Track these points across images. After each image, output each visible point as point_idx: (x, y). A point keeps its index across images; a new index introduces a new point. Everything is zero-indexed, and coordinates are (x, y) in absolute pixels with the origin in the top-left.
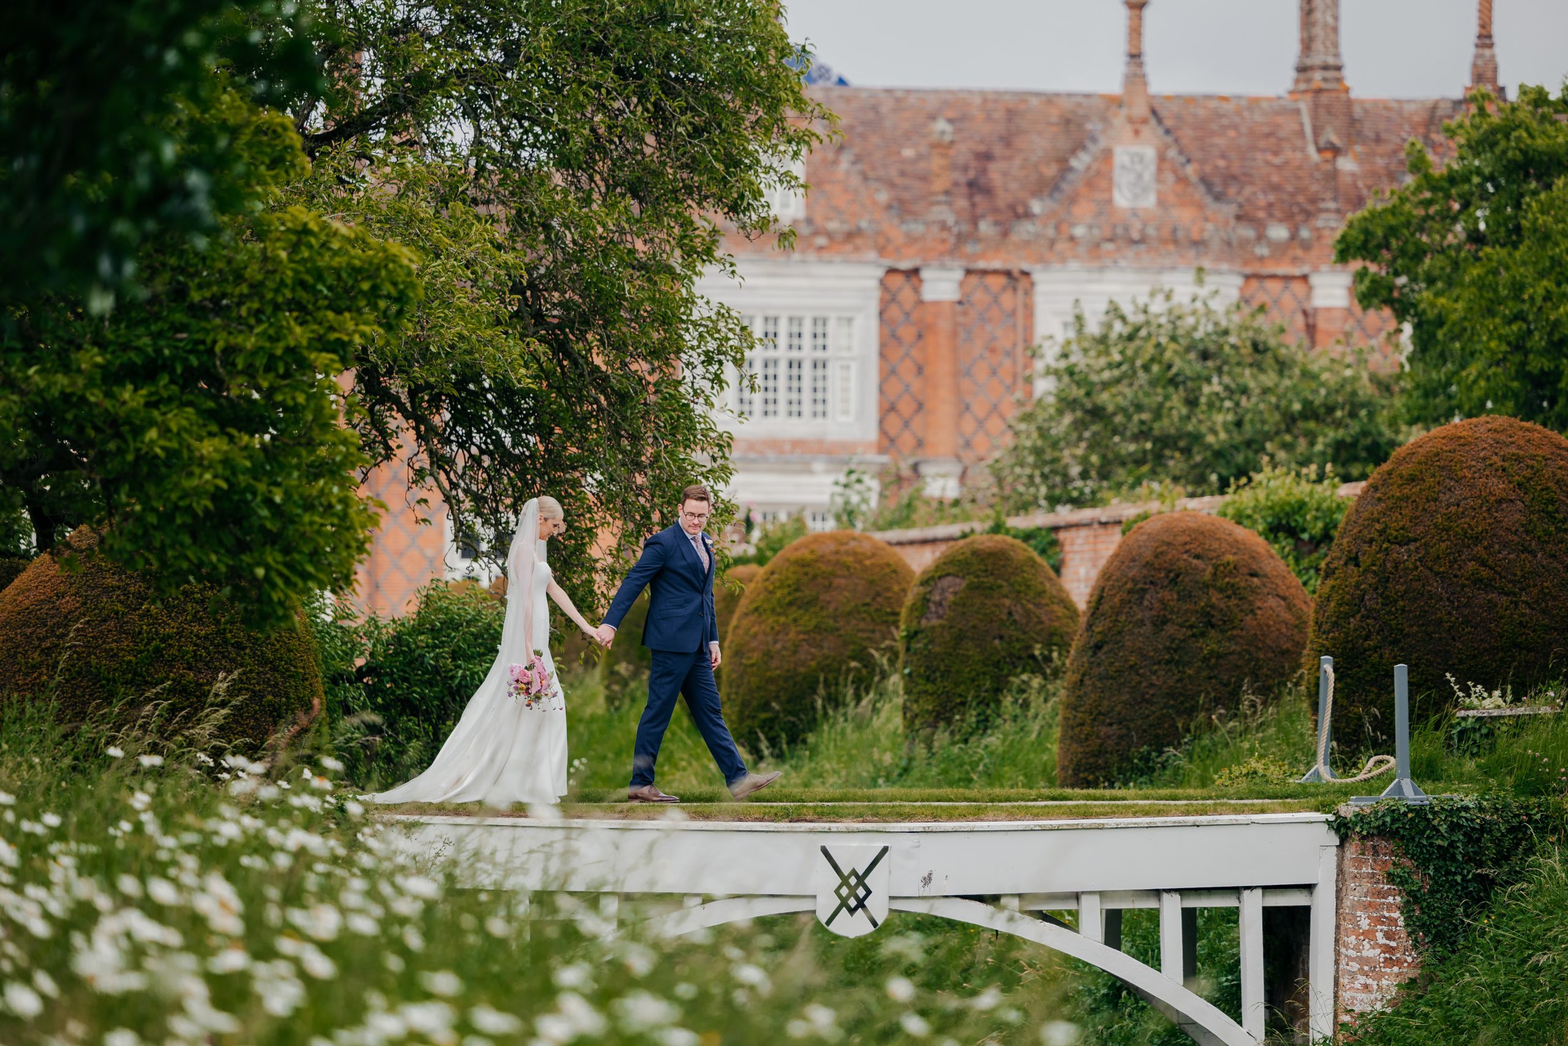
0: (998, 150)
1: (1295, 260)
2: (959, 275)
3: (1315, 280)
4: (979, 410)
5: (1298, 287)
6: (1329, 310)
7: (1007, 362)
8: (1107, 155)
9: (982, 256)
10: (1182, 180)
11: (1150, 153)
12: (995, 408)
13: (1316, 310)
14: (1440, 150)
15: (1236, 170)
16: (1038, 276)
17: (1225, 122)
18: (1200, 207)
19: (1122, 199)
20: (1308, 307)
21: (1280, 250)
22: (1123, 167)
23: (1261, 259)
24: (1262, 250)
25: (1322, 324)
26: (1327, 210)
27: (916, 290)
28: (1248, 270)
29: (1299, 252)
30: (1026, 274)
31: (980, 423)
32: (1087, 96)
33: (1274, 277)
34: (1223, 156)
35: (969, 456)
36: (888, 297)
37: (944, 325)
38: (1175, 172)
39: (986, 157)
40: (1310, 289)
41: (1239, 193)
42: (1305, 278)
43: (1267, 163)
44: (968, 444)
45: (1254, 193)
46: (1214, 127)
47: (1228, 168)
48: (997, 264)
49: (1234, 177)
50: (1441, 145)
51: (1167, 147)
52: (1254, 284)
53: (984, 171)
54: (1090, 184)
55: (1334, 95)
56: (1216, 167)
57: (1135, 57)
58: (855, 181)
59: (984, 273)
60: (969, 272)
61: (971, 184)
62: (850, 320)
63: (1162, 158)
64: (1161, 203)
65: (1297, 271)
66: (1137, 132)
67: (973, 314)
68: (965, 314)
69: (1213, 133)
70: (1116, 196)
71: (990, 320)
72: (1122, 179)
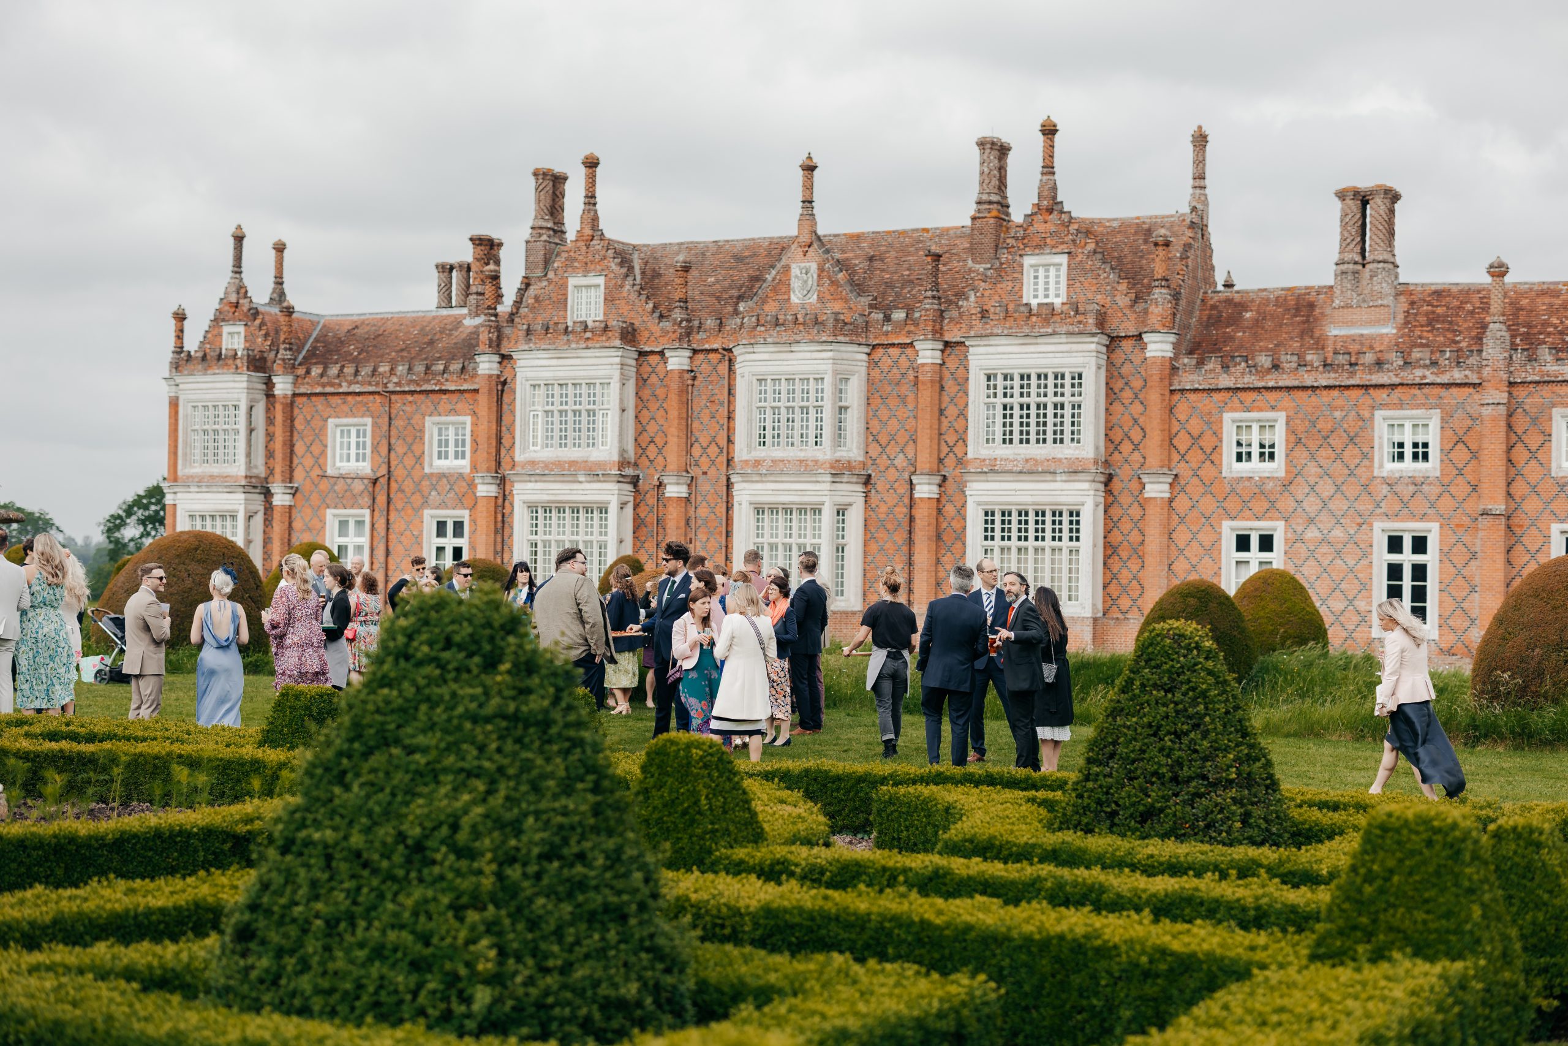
1: (908, 334)
2: (689, 353)
3: (918, 345)
4: (703, 441)
5: (909, 351)
6: (923, 365)
8: (787, 269)
9: (703, 341)
10: (834, 283)
11: (814, 267)
12: (713, 440)
13: (918, 366)
16: (738, 352)
18: (846, 301)
19: (795, 299)
20: (915, 365)
21: (899, 327)
22: (796, 277)
23: (887, 333)
24: (888, 328)
25: (921, 378)
27: (662, 364)
28: (875, 342)
29: (912, 328)
30: (730, 350)
31: (704, 449)
32: (835, 236)
33: (893, 345)
34: (909, 269)
35: (694, 471)
38: (829, 278)
40: (916, 353)
42: (911, 344)
44: (695, 464)
46: (912, 249)
48: (715, 346)
50: (1012, 247)
51: (828, 264)
52: (879, 352)
54: (775, 290)
56: (902, 276)
57: (808, 202)
58: (634, 296)
59: (706, 351)
60: (694, 351)
62: (608, 384)
63: (821, 269)
64: (820, 299)
65: (908, 341)
66: (805, 253)
67: (700, 378)
68: (694, 378)
69: (909, 254)
70: (792, 297)
71: (711, 382)
72: (795, 284)
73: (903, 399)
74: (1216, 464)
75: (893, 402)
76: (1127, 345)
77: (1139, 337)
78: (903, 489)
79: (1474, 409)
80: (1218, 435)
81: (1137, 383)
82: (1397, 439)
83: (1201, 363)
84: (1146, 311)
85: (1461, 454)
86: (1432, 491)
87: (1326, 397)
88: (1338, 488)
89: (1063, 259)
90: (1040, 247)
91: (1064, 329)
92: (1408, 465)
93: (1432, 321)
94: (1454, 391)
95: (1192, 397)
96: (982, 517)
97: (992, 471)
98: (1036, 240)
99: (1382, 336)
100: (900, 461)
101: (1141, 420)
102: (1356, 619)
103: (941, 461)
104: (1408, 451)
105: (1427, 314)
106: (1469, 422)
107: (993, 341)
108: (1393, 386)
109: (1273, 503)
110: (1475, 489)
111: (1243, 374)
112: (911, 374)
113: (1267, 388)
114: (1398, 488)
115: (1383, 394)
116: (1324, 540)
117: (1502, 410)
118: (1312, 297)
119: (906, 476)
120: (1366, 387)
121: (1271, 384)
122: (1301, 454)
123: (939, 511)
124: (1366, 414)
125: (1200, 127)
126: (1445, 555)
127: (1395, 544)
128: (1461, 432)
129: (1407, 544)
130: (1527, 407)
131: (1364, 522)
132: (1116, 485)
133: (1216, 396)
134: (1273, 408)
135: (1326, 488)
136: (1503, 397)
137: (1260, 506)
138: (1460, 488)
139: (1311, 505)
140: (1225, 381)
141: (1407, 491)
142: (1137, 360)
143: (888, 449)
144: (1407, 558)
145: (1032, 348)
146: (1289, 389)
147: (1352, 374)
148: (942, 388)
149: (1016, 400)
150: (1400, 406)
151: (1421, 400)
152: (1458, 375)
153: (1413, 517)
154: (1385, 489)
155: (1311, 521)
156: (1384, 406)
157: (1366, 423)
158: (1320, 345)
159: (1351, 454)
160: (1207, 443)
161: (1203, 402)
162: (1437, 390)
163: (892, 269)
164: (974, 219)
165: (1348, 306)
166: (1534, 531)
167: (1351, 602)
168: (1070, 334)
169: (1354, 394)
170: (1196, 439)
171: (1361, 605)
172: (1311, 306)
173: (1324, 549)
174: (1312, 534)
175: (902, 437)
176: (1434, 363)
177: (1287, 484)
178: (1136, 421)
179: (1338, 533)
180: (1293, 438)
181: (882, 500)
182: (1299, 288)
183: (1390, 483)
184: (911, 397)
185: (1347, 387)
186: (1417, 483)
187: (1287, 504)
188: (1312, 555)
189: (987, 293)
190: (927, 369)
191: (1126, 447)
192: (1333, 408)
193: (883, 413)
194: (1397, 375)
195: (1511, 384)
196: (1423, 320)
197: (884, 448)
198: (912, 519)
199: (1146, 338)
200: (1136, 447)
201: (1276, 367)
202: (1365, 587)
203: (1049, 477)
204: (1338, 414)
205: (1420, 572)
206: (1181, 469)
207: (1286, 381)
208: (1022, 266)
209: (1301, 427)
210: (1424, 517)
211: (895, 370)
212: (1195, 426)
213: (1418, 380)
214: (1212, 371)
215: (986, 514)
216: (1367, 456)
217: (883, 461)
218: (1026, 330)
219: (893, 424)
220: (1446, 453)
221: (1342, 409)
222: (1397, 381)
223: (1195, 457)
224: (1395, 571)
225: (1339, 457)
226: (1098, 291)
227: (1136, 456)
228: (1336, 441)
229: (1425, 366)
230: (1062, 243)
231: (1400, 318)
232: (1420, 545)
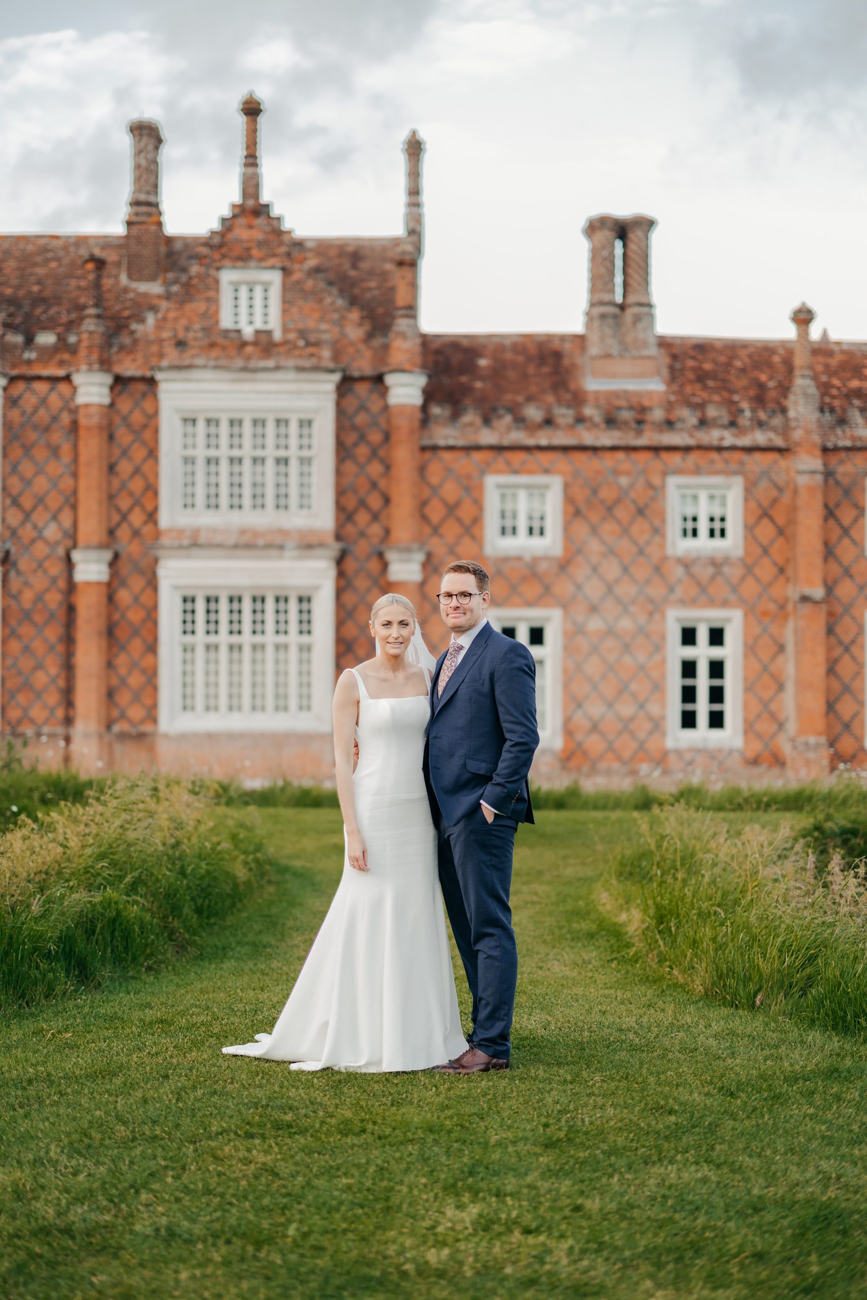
1: (61, 363)
3: (77, 379)
5: (63, 387)
6: (87, 406)
13: (78, 407)
14: (208, 261)
15: (47, 293)
17: (50, 255)
20: (72, 405)
21: (47, 354)
23: (29, 362)
24: (30, 355)
25: (83, 421)
28: (15, 372)
29: (66, 356)
33: (39, 378)
34: (39, 283)
40: (75, 389)
41: (45, 312)
42: (67, 378)
45: (59, 313)
46: (39, 259)
47: (41, 291)
50: (205, 257)
52: (21, 386)
55: (144, 227)
56: (30, 292)
65: (61, 373)
69: (35, 265)
73: (55, 451)
74: (478, 540)
75: (40, 454)
76: (362, 389)
77: (378, 379)
78: (56, 569)
79: (781, 479)
80: (478, 504)
81: (375, 437)
82: (690, 512)
83: (455, 416)
84: (386, 347)
85: (766, 530)
86: (734, 573)
87: (608, 461)
88: (625, 570)
89: (275, 278)
90: (243, 258)
91: (291, 362)
92: (703, 544)
93: (701, 377)
94: (758, 457)
95: (447, 456)
96: (179, 605)
97: (195, 545)
98: (237, 251)
99: (650, 393)
100: (51, 532)
101: (382, 484)
102: (648, 726)
103: (111, 532)
104: (703, 527)
105: (694, 369)
106: (775, 493)
107: (195, 374)
108: (687, 449)
109: (547, 589)
110: (782, 570)
111: (509, 429)
112: (66, 418)
113: (540, 448)
114: (696, 570)
115: (676, 459)
116: (610, 632)
117: (819, 478)
118: (556, 345)
119: (61, 551)
120: (656, 449)
121: (544, 442)
122: (581, 529)
123: (111, 598)
124: (656, 481)
125: (414, 133)
126: (750, 648)
127: (689, 637)
128: (766, 504)
129: (703, 636)
130: (839, 477)
131: (656, 609)
132: (350, 565)
133: (477, 456)
134: (546, 471)
135: (612, 570)
136: (816, 463)
137: (531, 590)
138: (766, 570)
139: (593, 590)
140: (487, 437)
141: (705, 573)
142: (375, 406)
143: (34, 517)
144: (702, 652)
145: (247, 386)
146: (565, 449)
147: (639, 433)
148: (111, 437)
149: (224, 452)
150: (697, 471)
151: (720, 465)
152: (760, 438)
153: (712, 603)
154: (679, 572)
155: (593, 609)
156: (679, 472)
157: (656, 491)
158: (578, 399)
159: (640, 528)
160: (466, 512)
161: (462, 463)
162: (737, 455)
163: (15, 282)
164: (129, 224)
165: (608, 356)
166: (847, 620)
167: (642, 706)
168: (300, 369)
169: (643, 458)
170: (452, 509)
171: (654, 709)
172: (557, 355)
173: (610, 643)
174: (595, 624)
175: (54, 501)
176: (733, 424)
177: (564, 565)
178: (374, 485)
179: (625, 624)
180: (571, 509)
181: (26, 583)
183: (686, 564)
184: (66, 448)
185: (635, 449)
186: (717, 564)
187: (564, 588)
188: (595, 649)
189: (171, 315)
190: (93, 410)
191: (362, 518)
192: (617, 473)
193: (27, 468)
194: (691, 436)
195: (825, 450)
196: (691, 375)
197: (27, 515)
198: (71, 610)
199: (390, 379)
200: (375, 517)
201: (549, 422)
202: (658, 687)
203: (274, 552)
204: (624, 481)
205: (716, 669)
206: (437, 546)
207: (561, 438)
208: (217, 282)
209: (580, 495)
210: (725, 604)
211: (42, 412)
212: (450, 491)
213: (715, 443)
214: (471, 424)
215: (185, 600)
216: (658, 531)
217: (27, 532)
218: (239, 363)
219: (41, 484)
220: (750, 529)
221: (628, 473)
222: (691, 442)
223: (451, 530)
224: (689, 669)
225: (626, 532)
226: (322, 319)
227: (376, 530)
228: (621, 513)
229: (724, 427)
230: (274, 255)
231: (665, 372)
232: (716, 637)
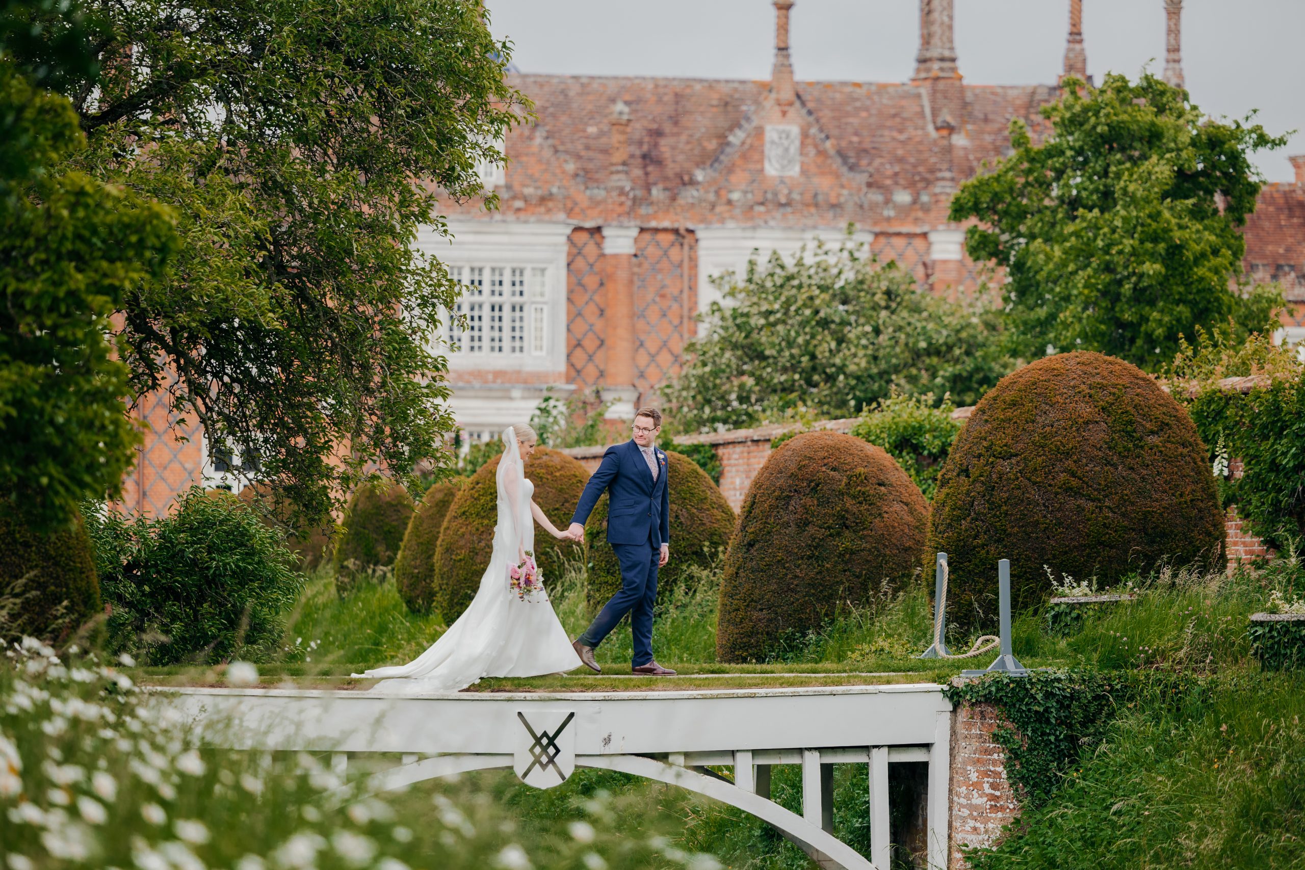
0: (668, 127)
1: (916, 220)
2: (634, 232)
3: (933, 237)
4: (651, 346)
5: (919, 243)
6: (945, 262)
7: (675, 306)
8: (759, 132)
9: (654, 216)
10: (822, 153)
11: (795, 130)
12: (665, 344)
13: (934, 262)
14: (1038, 128)
15: (867, 145)
16: (700, 234)
17: (858, 104)
18: (838, 176)
19: (772, 170)
20: (927, 260)
21: (904, 212)
22: (773, 142)
23: (888, 219)
24: (889, 212)
25: (938, 274)
26: (943, 179)
27: (599, 245)
28: (878, 229)
29: (920, 214)
30: (691, 232)
31: (653, 357)
33: (898, 234)
34: (856, 134)
35: (642, 385)
36: (575, 251)
37: (622, 275)
38: (816, 146)
39: (658, 133)
40: (929, 245)
41: (869, 164)
42: (925, 235)
43: (894, 139)
44: (642, 375)
45: (882, 164)
46: (849, 108)
47: (860, 143)
48: (666, 224)
49: (865, 151)
50: (1039, 124)
51: (809, 125)
52: (882, 240)
53: (656, 145)
54: (744, 157)
55: (949, 82)
56: (851, 142)
57: (783, 49)
58: (547, 153)
59: (656, 230)
60: (642, 230)
61: (644, 157)
62: (543, 271)
63: (805, 135)
64: (804, 172)
65: (918, 230)
66: (784, 113)
67: (646, 265)
68: (640, 265)
69: (848, 114)
70: (767, 166)
71: (660, 271)
72: (772, 152)
111: (1293, 285)
182: (1282, 185)
190: (948, 265)
